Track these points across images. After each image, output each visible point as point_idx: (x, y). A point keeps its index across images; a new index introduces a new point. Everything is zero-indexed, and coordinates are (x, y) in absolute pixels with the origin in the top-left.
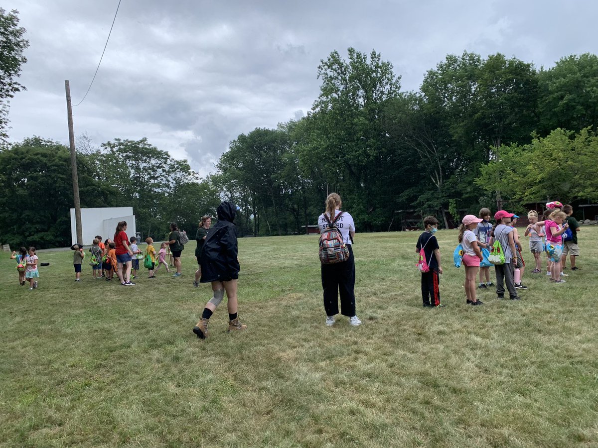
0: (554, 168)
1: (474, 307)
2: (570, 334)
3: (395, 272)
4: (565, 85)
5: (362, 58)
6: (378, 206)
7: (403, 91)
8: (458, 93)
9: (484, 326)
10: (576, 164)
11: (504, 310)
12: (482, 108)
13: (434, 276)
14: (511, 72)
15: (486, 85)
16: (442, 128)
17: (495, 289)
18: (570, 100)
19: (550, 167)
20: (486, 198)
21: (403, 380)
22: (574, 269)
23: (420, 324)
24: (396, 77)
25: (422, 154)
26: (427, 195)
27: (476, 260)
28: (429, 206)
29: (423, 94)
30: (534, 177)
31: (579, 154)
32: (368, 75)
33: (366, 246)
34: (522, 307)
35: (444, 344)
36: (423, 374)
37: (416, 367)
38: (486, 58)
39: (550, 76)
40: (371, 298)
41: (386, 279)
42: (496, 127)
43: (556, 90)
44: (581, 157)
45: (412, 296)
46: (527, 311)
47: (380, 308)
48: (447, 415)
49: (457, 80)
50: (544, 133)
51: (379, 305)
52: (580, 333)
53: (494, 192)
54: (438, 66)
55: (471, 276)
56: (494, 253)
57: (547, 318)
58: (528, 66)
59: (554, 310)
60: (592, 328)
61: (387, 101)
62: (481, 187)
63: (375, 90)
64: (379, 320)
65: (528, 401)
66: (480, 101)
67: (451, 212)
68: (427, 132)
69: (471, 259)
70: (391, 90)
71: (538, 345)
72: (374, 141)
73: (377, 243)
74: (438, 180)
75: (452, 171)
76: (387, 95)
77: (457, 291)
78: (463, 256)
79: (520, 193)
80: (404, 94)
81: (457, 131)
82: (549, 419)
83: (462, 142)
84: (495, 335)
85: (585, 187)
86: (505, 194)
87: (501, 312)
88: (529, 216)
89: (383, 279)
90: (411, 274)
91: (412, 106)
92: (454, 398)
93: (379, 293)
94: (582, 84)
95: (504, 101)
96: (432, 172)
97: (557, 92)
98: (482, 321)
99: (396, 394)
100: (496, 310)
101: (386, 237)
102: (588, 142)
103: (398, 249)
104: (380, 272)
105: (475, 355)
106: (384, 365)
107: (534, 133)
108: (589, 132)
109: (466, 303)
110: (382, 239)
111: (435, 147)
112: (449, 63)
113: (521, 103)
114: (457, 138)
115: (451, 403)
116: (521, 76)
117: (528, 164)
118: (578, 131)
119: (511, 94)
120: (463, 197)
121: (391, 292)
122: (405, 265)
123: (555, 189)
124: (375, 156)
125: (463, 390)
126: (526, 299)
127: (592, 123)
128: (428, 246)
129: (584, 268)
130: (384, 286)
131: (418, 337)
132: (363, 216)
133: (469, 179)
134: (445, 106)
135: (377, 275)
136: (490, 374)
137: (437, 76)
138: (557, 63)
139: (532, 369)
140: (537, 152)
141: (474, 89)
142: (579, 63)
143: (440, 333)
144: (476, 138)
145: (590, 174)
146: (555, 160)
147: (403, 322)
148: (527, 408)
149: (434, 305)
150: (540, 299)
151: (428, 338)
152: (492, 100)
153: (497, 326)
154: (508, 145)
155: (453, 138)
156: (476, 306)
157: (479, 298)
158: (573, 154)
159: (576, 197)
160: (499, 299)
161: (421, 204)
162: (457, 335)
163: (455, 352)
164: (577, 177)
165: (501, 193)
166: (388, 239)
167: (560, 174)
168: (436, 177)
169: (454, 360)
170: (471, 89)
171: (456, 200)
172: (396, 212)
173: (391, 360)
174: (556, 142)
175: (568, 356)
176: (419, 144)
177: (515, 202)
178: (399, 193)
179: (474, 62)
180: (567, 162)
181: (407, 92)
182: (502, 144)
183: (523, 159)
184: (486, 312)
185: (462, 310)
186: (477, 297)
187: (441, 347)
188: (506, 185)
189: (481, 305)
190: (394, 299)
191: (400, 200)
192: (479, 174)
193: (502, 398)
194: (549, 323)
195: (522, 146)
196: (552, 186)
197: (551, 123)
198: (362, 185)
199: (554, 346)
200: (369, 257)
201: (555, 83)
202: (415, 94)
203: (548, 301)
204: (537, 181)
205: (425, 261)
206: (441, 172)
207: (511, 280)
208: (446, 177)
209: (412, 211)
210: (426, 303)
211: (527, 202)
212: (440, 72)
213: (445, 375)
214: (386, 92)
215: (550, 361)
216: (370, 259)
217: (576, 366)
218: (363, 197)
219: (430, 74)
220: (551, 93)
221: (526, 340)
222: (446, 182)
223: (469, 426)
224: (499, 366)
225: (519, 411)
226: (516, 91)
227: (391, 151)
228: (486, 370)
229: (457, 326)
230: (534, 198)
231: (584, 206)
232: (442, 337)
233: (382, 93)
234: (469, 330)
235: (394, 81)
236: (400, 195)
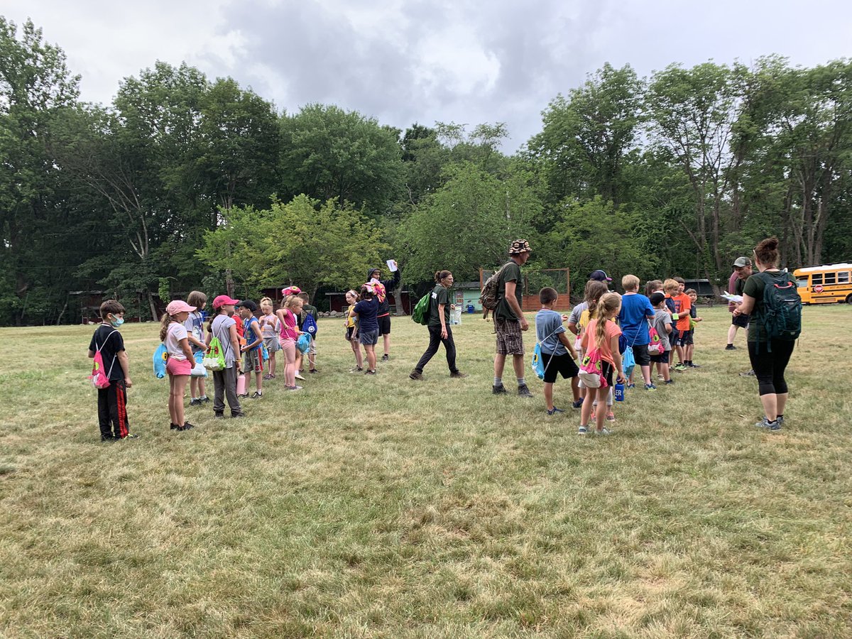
0: (297, 244)
1: (181, 433)
2: (298, 454)
3: (59, 390)
4: (310, 140)
5: (7, 27)
6: (39, 282)
7: (83, 101)
8: (173, 122)
9: (191, 459)
10: (322, 242)
11: (221, 433)
12: (208, 151)
13: (118, 392)
14: (246, 108)
15: (215, 119)
16: (148, 170)
17: (212, 405)
18: (316, 161)
19: (293, 242)
20: (212, 278)
21: (48, 565)
22: (313, 371)
23: (92, 469)
24: (71, 75)
25: (116, 205)
26: (123, 269)
27: (186, 365)
28: (128, 287)
29: (119, 113)
30: (273, 254)
31: (326, 230)
32: (18, 59)
33: (10, 349)
34: (246, 427)
35: (127, 494)
36: (85, 549)
37: (77, 539)
38: (214, 81)
39: (294, 125)
40: (8, 437)
41: (41, 403)
42: (226, 180)
43: (300, 145)
44: (327, 234)
45: (85, 427)
46: (250, 431)
47: (22, 452)
48: (118, 604)
49: (172, 103)
50: (286, 198)
51: (21, 447)
52: (309, 452)
53: (222, 271)
54: (143, 74)
55: (178, 390)
56: (210, 355)
57: (274, 437)
58: (268, 105)
59: (284, 426)
60: (323, 443)
61: (54, 111)
62: (205, 263)
63: (33, 88)
64: (18, 474)
65: (238, 552)
66: (204, 140)
67: (161, 297)
68: (125, 173)
69: (178, 364)
70: (62, 94)
71: (259, 475)
72: (31, 173)
73: (33, 345)
74: (142, 248)
75: (164, 235)
76: (55, 101)
77: (158, 412)
78: (167, 361)
79: (256, 274)
80: (86, 106)
81: (171, 177)
82: (260, 572)
83: (179, 196)
84: (205, 470)
85: (332, 271)
86: (237, 274)
87: (217, 437)
88: (262, 305)
89: (35, 404)
90: (88, 391)
91: (99, 128)
92: (133, 574)
93: (24, 428)
94: (329, 143)
95: (237, 146)
96: (133, 235)
97: (302, 148)
98: (190, 452)
99: (33, 591)
100: (210, 433)
101: (51, 334)
102: (334, 216)
103: (69, 353)
104: (31, 393)
105: (172, 504)
106: (15, 547)
107: (274, 196)
108: (336, 204)
109: (169, 428)
110: (44, 337)
111: (138, 197)
112: (161, 75)
113: (259, 153)
114: (171, 189)
115: (127, 584)
116: (259, 117)
117: (266, 236)
118: (324, 201)
119: (247, 138)
120: (179, 275)
121: (48, 423)
122: (78, 379)
123: (298, 271)
124: (32, 198)
125: (148, 559)
126: (251, 416)
127: (340, 193)
128: (109, 347)
129: (324, 370)
130: (37, 413)
131: (85, 491)
132: (9, 300)
133: (189, 250)
134: (154, 137)
135: (25, 398)
136: (191, 526)
137: (140, 90)
138: (302, 110)
139: (248, 509)
140: (277, 222)
141: (196, 122)
142: (326, 116)
143: (123, 478)
144: (198, 193)
145: (337, 255)
146: (298, 234)
147: (62, 471)
148: (235, 564)
149: (119, 437)
150: (270, 412)
151: (101, 489)
152: (221, 142)
153: (208, 456)
154: (242, 207)
155: (165, 188)
156: (182, 432)
157: (189, 419)
158: (318, 229)
159: (321, 283)
160: (217, 419)
161: (114, 283)
162: (150, 478)
163: (144, 504)
164: (322, 258)
165: (232, 272)
166: (53, 337)
167: (304, 253)
168: (139, 243)
169: (140, 515)
170: (191, 120)
171: (169, 280)
172: (71, 293)
173: (29, 537)
174: (300, 212)
175: (293, 483)
176: (111, 190)
177: (251, 285)
178: (77, 263)
179: (197, 83)
180: (312, 238)
181: (91, 104)
182: (234, 206)
183: (261, 228)
184: (197, 438)
185: (163, 440)
186: (185, 418)
187: (122, 500)
188: (239, 262)
189: (191, 429)
190: (53, 435)
191: (79, 274)
192: (202, 244)
193: (204, 557)
194: (276, 444)
195: (260, 210)
196: (295, 268)
197: (294, 187)
198: (7, 245)
199: (278, 473)
200: (13, 368)
201: (299, 135)
202: (104, 110)
203: (278, 415)
204: (278, 259)
205: (103, 370)
206: (146, 235)
207: (234, 392)
208: (155, 244)
209: (100, 292)
210: (107, 435)
211: (265, 287)
212: (145, 84)
213: (123, 543)
214: (54, 96)
215: (271, 494)
216: (15, 371)
217: (300, 494)
218: (9, 265)
219: (129, 84)
220: (294, 147)
221: (246, 470)
222: (154, 252)
223: (150, 611)
224: (205, 511)
225: (224, 571)
226: (252, 136)
227: (62, 194)
228: (186, 522)
229: (151, 464)
230: (274, 281)
231: (331, 294)
232: (126, 484)
233: (46, 96)
234: (169, 467)
235: (67, 81)
236: (79, 266)
